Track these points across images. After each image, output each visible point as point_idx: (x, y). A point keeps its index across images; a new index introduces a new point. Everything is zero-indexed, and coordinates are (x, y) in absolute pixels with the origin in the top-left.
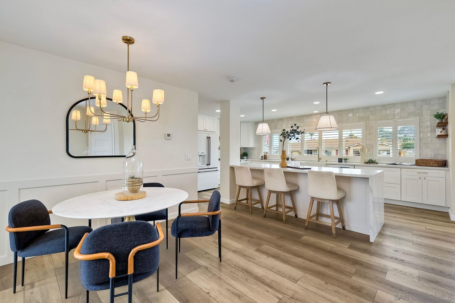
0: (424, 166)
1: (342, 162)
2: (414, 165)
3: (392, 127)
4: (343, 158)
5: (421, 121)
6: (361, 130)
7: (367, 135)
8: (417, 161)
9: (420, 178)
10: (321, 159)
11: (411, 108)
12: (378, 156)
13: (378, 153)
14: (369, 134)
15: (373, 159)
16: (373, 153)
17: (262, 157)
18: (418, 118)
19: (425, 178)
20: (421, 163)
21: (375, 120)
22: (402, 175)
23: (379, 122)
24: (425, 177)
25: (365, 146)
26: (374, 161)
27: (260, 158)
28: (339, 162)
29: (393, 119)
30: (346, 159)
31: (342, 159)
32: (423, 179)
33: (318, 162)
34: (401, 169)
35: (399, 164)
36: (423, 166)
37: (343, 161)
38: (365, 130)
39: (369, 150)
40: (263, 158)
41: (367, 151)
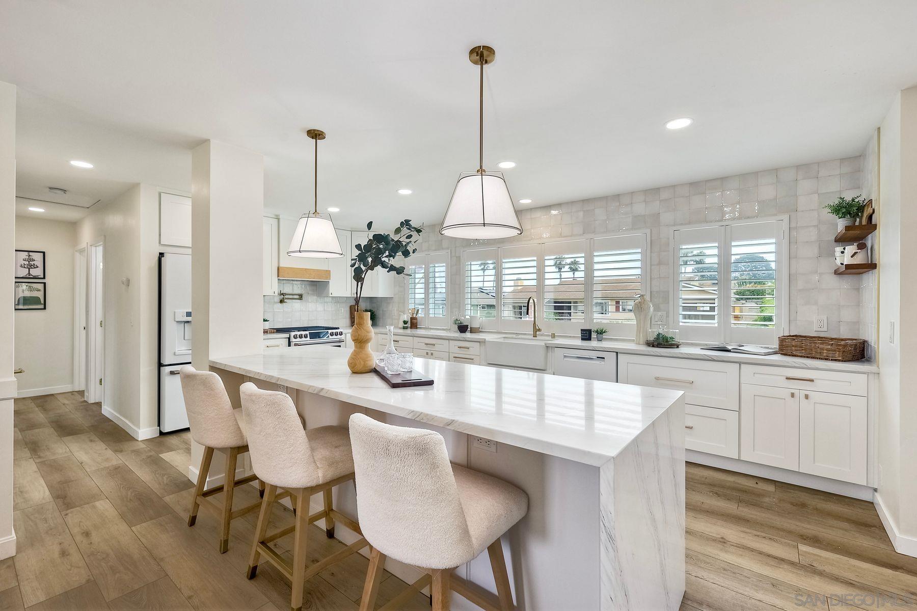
0: (804, 357)
1: (589, 339)
2: (775, 353)
3: (717, 245)
4: (594, 328)
5: (793, 225)
6: (639, 250)
7: (653, 267)
8: (782, 340)
9: (793, 395)
10: (539, 330)
11: (767, 191)
12: (681, 324)
13: (681, 316)
14: (660, 263)
15: (668, 331)
16: (668, 316)
17: (405, 322)
18: (785, 217)
19: (807, 397)
20: (793, 348)
21: (674, 225)
22: (743, 386)
23: (685, 229)
24: (807, 393)
25: (648, 298)
26: (670, 338)
27: (401, 324)
28: (583, 339)
29: (721, 221)
30: (600, 332)
31: (590, 331)
32: (802, 397)
33: (531, 337)
34: (740, 365)
35: (736, 351)
36: (801, 357)
37: (594, 335)
38: (649, 251)
39: (657, 308)
40: (409, 325)
41: (652, 309)
